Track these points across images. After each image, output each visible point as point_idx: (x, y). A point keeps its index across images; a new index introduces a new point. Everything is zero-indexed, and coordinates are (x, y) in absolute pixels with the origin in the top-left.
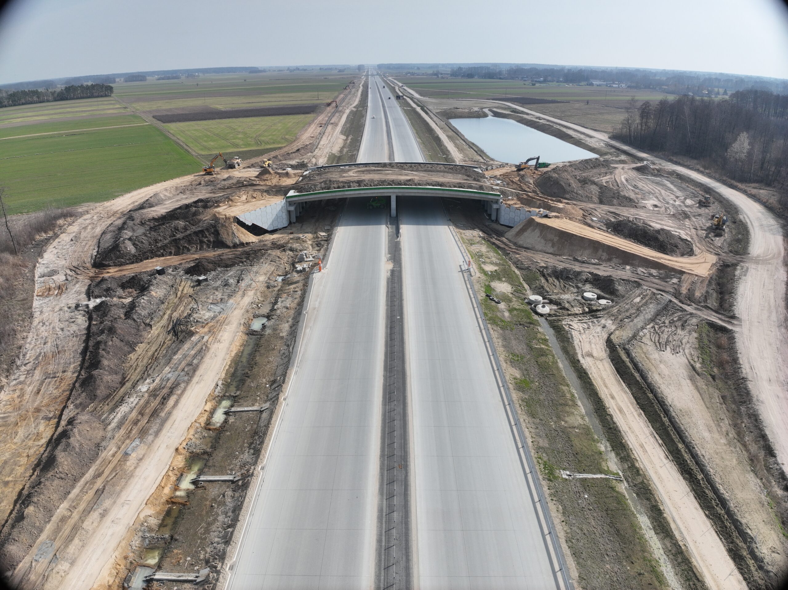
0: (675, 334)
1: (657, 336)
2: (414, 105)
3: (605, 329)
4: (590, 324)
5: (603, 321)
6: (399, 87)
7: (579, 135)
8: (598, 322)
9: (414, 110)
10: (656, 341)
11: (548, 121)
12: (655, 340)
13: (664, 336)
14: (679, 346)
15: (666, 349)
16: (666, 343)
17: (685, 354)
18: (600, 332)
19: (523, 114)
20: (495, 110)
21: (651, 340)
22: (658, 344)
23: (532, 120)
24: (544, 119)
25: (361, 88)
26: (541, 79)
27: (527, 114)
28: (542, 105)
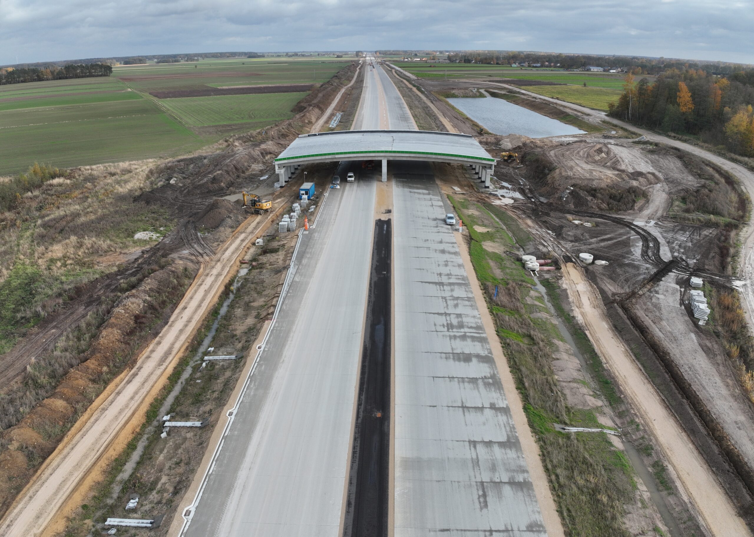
2: (410, 86)
6: (396, 70)
9: (410, 90)
19: (519, 94)
20: (491, 90)
23: (528, 100)
26: (539, 65)
27: (523, 94)
28: (539, 86)
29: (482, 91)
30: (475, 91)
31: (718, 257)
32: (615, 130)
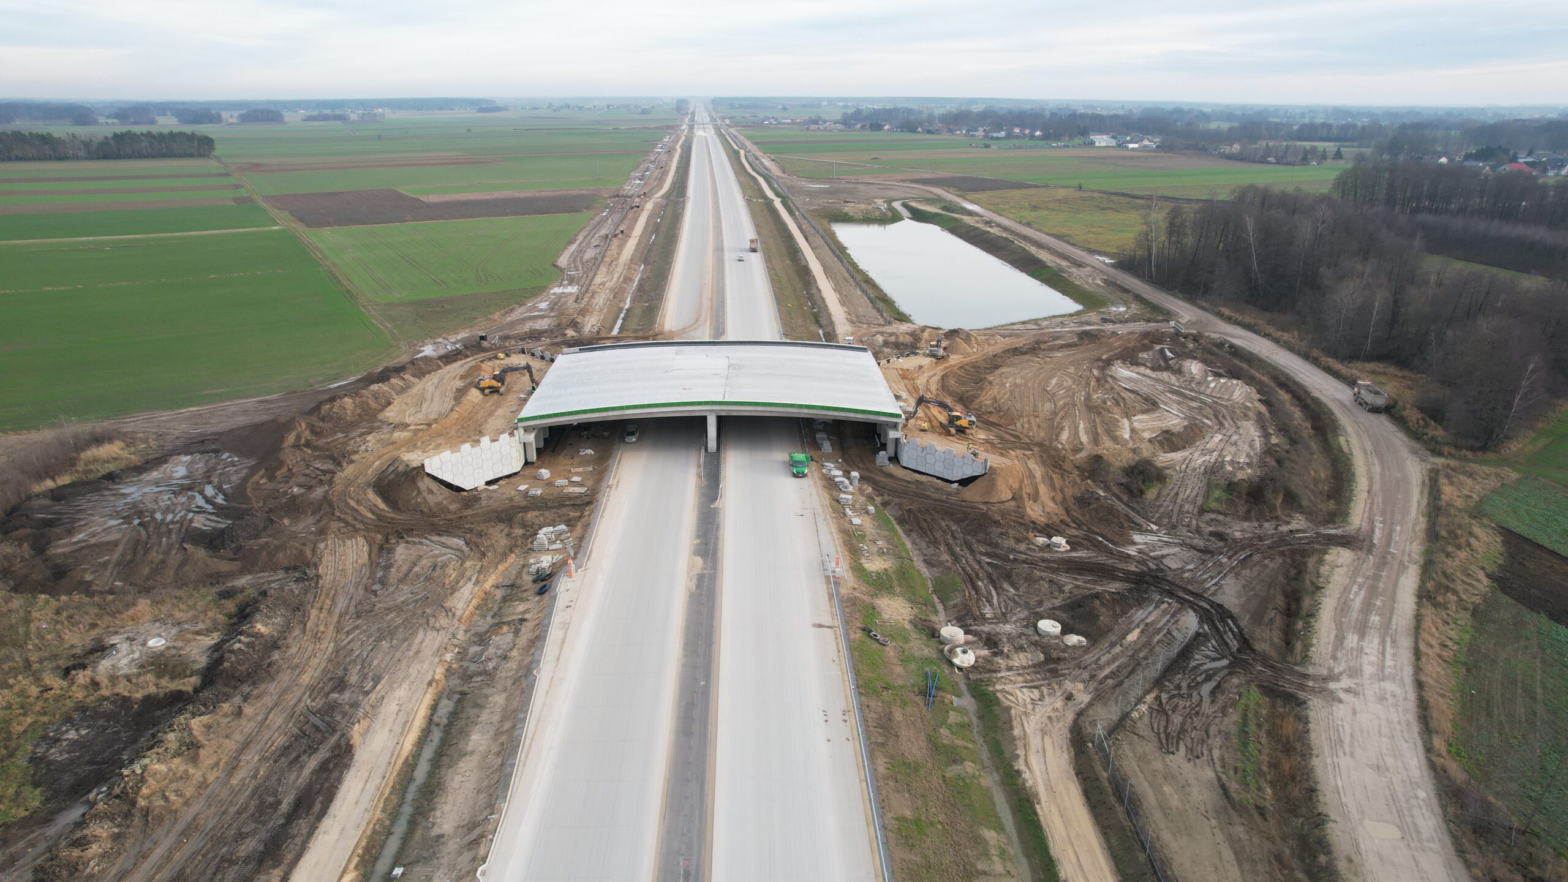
0: (1197, 713)
1: (1164, 718)
2: (770, 194)
3: (1070, 703)
4: (1045, 690)
5: (1068, 685)
6: (747, 152)
7: (1058, 261)
8: (1060, 684)
9: (769, 204)
10: (1162, 730)
11: (1005, 229)
12: (1158, 729)
13: (1177, 719)
14: (1203, 742)
15: (1178, 750)
16: (1179, 733)
17: (1212, 760)
18: (1061, 709)
19: (962, 214)
20: (913, 204)
21: (1153, 729)
22: (1163, 736)
23: (977, 228)
24: (999, 225)
25: (679, 151)
26: (1003, 134)
27: (970, 213)
28: (998, 192)
29: (897, 205)
30: (884, 207)
31: (1279, 621)
32: (1125, 303)
